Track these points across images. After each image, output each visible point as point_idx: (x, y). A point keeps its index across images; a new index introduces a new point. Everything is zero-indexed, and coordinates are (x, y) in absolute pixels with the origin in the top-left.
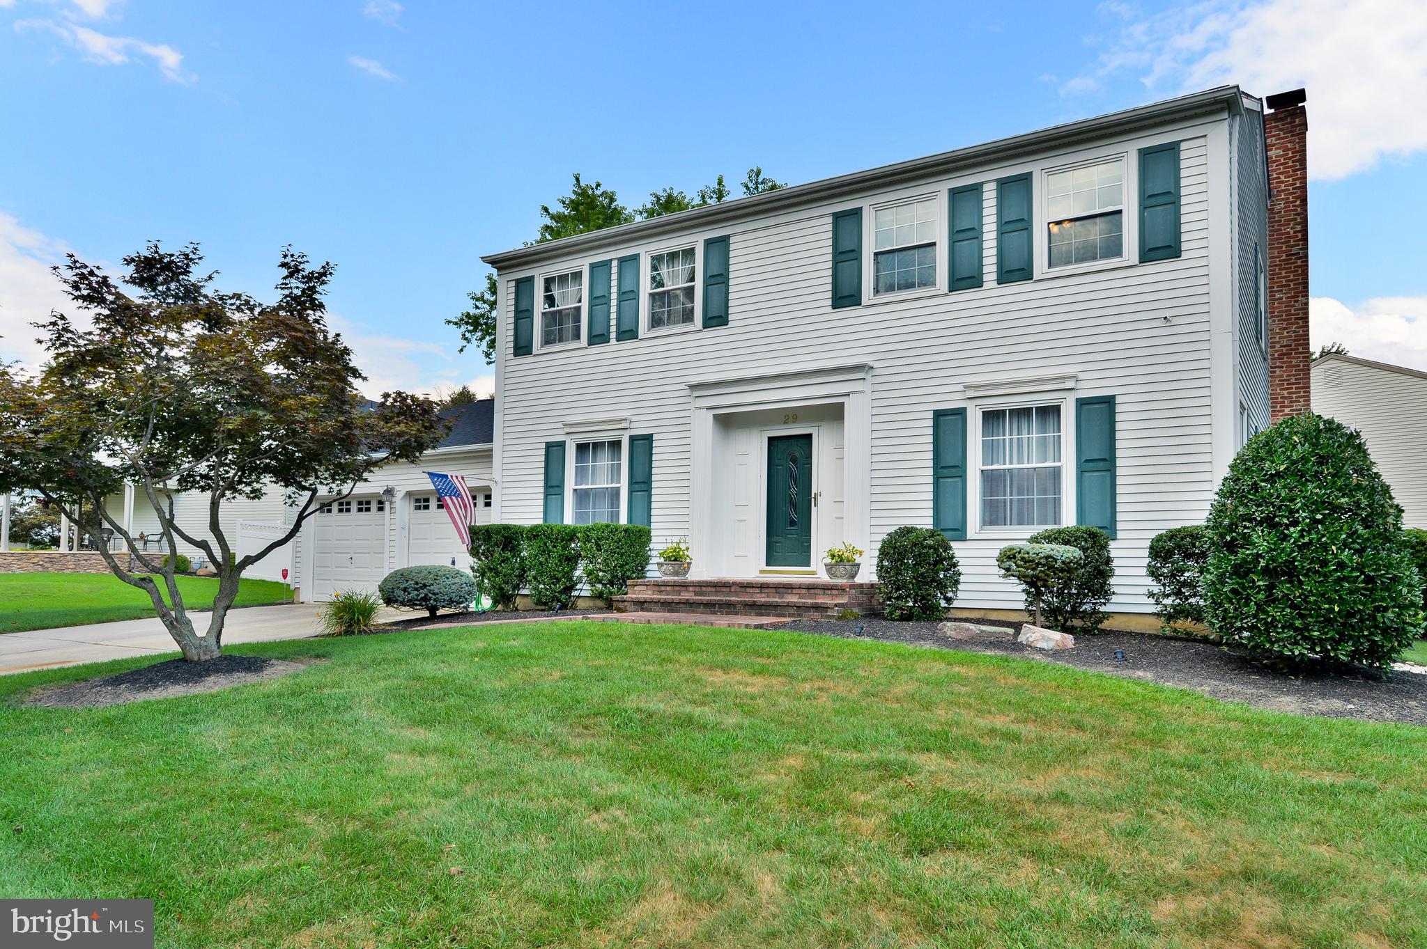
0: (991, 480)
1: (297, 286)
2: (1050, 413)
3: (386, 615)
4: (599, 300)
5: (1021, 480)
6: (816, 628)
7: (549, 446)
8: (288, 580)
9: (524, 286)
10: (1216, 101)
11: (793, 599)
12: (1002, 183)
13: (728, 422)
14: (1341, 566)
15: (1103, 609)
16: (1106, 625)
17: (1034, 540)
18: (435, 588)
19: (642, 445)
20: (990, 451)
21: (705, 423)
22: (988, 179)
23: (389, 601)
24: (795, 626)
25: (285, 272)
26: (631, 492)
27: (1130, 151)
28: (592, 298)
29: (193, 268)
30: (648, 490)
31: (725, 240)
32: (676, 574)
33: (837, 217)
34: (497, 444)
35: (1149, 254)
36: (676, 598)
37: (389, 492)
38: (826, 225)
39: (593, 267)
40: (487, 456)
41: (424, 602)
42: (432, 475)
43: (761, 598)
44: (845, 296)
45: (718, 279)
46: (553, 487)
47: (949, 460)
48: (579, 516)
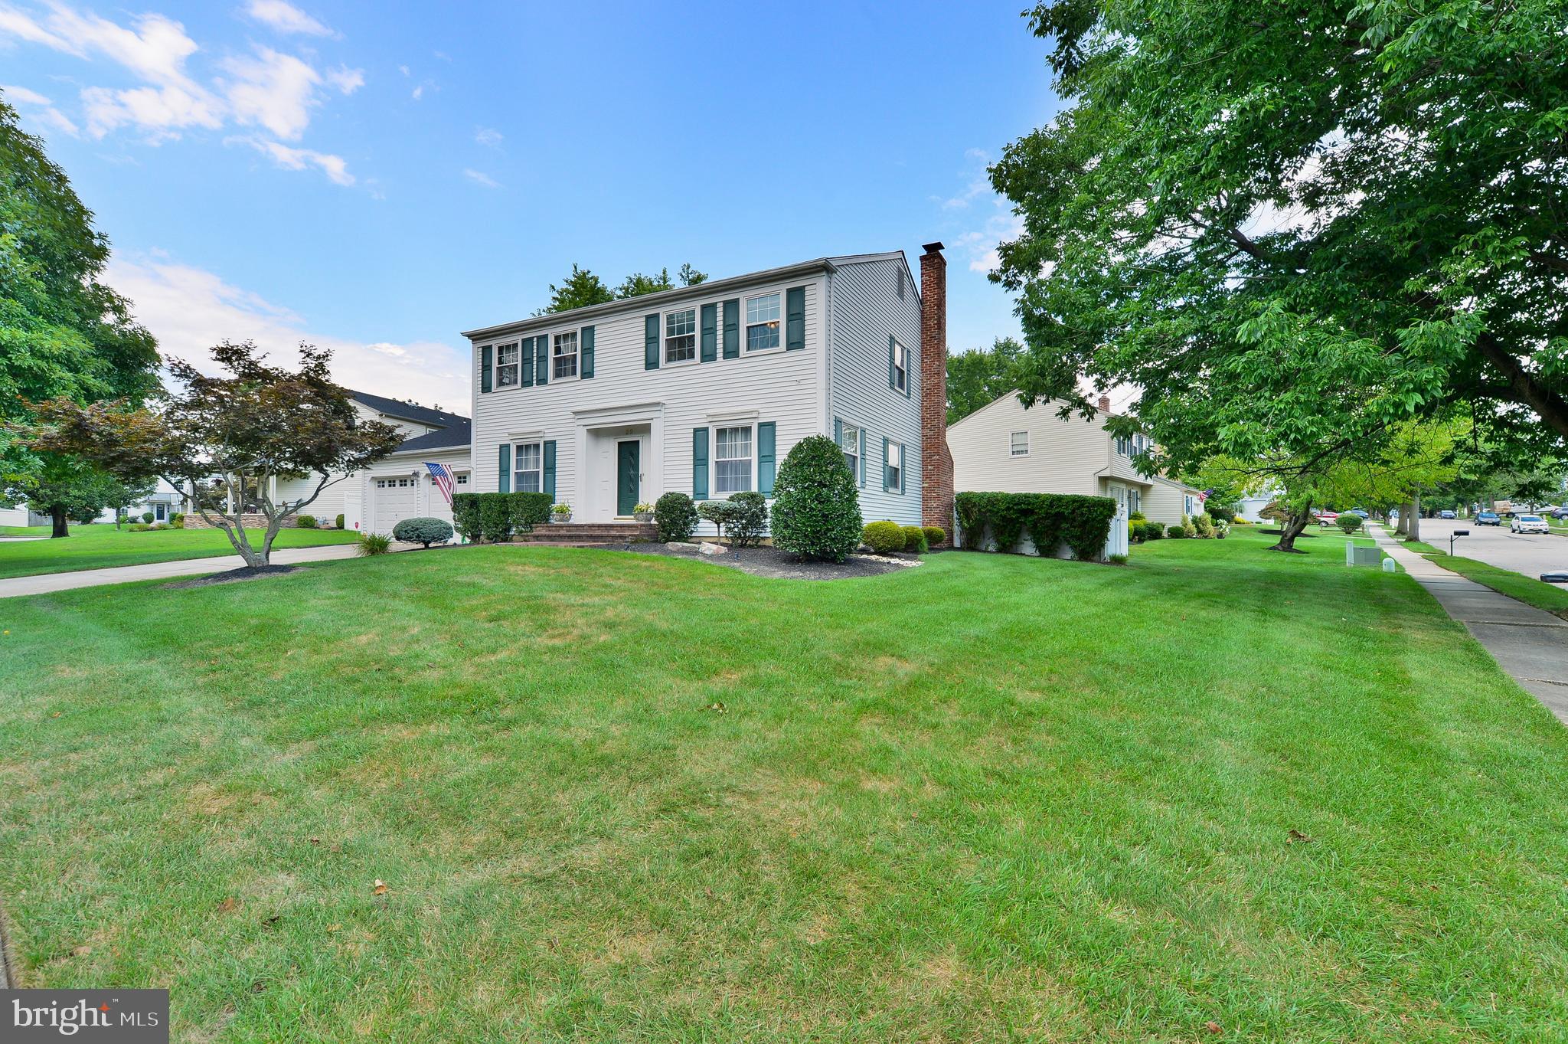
0: (721, 467)
1: (312, 363)
2: (747, 430)
3: (396, 546)
4: (527, 361)
5: (736, 465)
6: (619, 548)
7: (501, 447)
8: (359, 529)
9: (486, 351)
10: (817, 266)
11: (613, 533)
12: (726, 303)
13: (597, 433)
14: (812, 509)
15: (761, 535)
16: (761, 543)
17: (732, 499)
18: (424, 530)
19: (551, 445)
20: (720, 451)
21: (582, 435)
22: (719, 299)
23: (398, 538)
24: (609, 547)
25: (303, 355)
26: (545, 474)
27: (782, 289)
28: (523, 360)
29: (251, 352)
30: (554, 473)
31: (592, 328)
32: (561, 520)
33: (648, 318)
34: (473, 446)
35: (791, 346)
36: (554, 533)
37: (416, 474)
38: (642, 322)
39: (524, 341)
40: (468, 452)
41: (418, 539)
42: (428, 465)
43: (598, 532)
44: (651, 364)
45: (589, 351)
46: (504, 471)
47: (700, 456)
48: (518, 488)
